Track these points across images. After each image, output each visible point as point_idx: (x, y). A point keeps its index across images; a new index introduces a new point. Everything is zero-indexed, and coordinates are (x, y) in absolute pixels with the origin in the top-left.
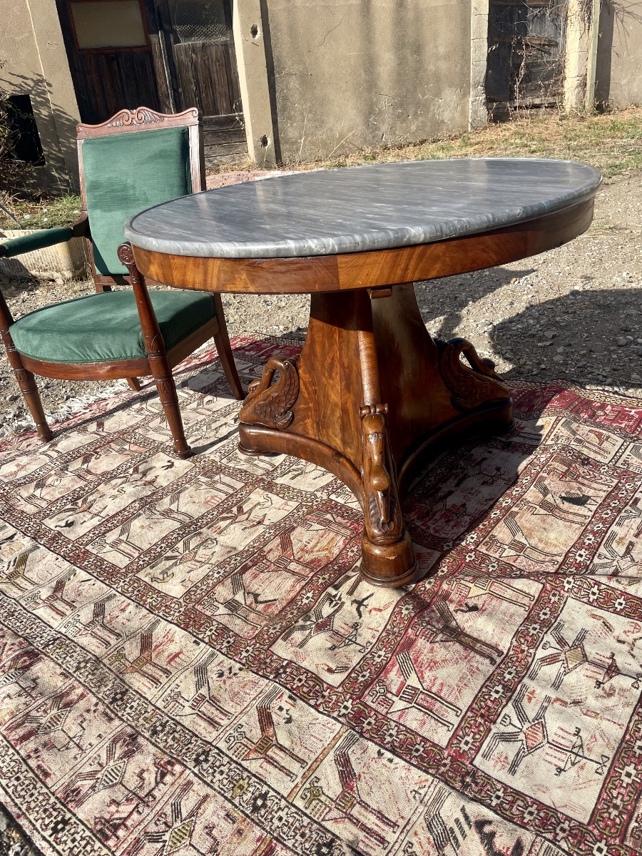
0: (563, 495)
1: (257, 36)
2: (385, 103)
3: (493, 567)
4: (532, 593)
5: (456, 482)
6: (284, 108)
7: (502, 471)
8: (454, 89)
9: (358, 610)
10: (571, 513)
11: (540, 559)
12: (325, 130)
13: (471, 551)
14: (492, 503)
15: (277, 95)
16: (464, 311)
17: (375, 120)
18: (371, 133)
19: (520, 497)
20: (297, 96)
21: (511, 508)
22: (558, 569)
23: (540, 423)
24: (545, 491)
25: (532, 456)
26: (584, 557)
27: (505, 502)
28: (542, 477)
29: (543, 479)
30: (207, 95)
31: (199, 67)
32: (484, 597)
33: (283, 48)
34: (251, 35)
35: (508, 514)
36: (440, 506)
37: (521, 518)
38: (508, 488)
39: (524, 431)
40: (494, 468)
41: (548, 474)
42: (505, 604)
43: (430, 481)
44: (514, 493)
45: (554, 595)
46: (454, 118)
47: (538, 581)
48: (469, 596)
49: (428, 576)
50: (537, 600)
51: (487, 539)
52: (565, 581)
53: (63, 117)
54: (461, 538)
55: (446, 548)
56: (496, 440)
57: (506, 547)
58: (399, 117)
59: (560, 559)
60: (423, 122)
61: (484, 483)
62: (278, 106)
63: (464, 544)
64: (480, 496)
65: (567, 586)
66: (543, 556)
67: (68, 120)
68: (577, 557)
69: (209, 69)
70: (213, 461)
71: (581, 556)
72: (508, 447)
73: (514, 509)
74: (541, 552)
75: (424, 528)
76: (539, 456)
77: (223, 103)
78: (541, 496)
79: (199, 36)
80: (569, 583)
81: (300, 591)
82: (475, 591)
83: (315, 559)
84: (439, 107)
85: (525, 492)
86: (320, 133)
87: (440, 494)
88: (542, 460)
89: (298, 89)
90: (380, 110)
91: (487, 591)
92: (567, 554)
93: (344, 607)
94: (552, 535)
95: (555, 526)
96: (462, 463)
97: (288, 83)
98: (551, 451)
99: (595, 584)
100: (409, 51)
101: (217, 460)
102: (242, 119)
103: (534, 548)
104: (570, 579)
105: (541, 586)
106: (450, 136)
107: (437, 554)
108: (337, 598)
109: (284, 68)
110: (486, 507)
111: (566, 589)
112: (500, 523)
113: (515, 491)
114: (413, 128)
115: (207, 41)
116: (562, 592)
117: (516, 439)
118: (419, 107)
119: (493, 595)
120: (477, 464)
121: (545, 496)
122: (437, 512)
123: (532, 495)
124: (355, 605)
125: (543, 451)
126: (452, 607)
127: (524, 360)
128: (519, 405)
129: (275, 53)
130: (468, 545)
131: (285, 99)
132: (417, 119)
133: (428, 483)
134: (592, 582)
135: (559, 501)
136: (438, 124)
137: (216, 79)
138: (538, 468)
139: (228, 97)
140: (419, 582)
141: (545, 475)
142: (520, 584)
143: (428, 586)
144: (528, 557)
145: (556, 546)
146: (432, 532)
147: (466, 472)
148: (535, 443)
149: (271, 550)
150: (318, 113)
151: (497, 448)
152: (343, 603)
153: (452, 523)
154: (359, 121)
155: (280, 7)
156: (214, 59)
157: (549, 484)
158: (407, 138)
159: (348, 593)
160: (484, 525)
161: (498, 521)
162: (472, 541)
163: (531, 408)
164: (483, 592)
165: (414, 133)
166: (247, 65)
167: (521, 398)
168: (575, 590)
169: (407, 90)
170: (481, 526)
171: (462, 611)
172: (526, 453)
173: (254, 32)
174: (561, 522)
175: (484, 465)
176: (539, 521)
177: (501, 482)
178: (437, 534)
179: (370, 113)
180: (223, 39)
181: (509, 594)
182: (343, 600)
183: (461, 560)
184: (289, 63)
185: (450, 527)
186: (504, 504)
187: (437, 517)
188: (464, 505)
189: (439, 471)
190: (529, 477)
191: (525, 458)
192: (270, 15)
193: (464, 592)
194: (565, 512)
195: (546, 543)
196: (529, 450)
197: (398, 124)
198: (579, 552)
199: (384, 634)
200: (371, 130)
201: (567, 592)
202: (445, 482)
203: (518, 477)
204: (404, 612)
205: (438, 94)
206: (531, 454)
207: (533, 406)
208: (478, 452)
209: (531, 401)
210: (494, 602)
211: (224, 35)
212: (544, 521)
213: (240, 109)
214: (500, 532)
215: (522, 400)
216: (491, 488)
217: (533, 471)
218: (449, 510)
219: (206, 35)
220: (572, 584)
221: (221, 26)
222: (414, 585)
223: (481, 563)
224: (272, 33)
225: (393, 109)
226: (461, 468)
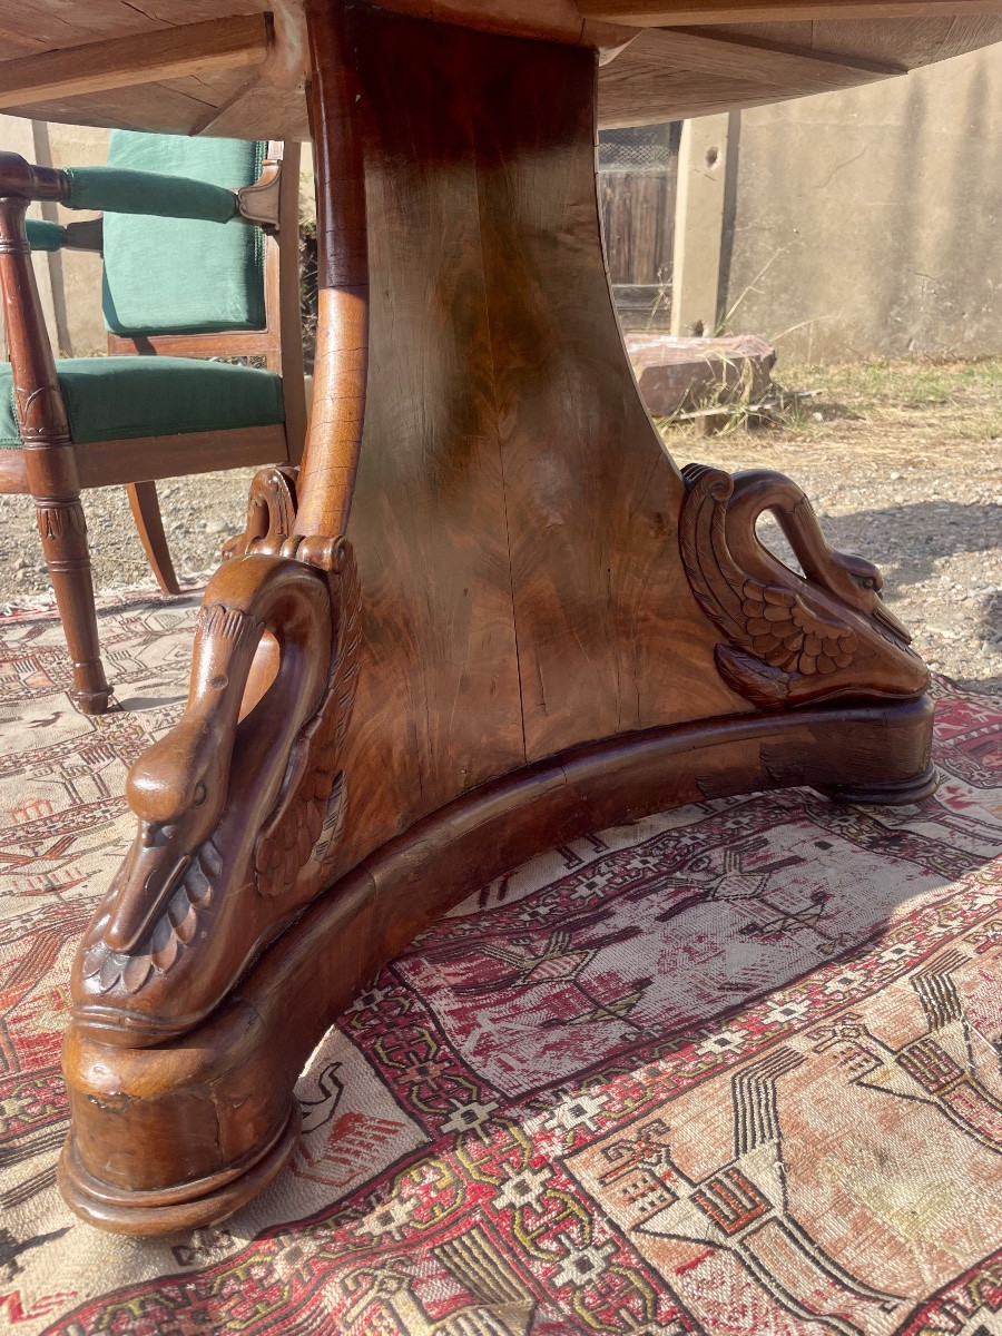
1: (715, 166)
2: (922, 288)
3: (584, 1265)
5: (667, 905)
6: (742, 281)
7: (830, 906)
11: (805, 1290)
12: (806, 322)
13: (541, 1163)
14: (738, 998)
15: (733, 259)
16: (938, 563)
17: (899, 314)
18: (889, 335)
19: (841, 1008)
21: (791, 1033)
24: (943, 1007)
25: (957, 886)
27: (784, 1009)
28: (954, 953)
29: (957, 961)
30: (618, 252)
31: (614, 208)
33: (755, 187)
34: (705, 162)
35: (769, 1057)
36: (563, 966)
37: (803, 1083)
38: (823, 965)
39: (963, 811)
40: (808, 892)
41: (980, 950)
43: (591, 886)
44: (833, 986)
49: (311, 1224)
51: (630, 1133)
55: (457, 1122)
56: (862, 817)
57: (684, 1190)
58: (944, 313)
60: (989, 327)
61: (751, 929)
62: (733, 276)
63: (532, 1125)
64: (715, 966)
66: (823, 1282)
69: (629, 213)
70: (138, 730)
72: (892, 842)
73: (799, 1044)
74: (824, 1258)
75: (449, 1023)
76: (981, 889)
77: (642, 267)
78: (920, 1020)
79: (624, 161)
85: (870, 992)
87: (599, 930)
88: (982, 900)
89: (769, 252)
90: (911, 298)
92: (921, 1309)
94: (903, 1195)
95: (936, 1153)
96: (717, 856)
97: (755, 242)
100: (979, 208)
101: (148, 728)
102: (669, 294)
103: (800, 1232)
107: (410, 1137)
109: (752, 218)
110: (706, 1010)
112: (717, 1082)
114: (969, 334)
115: (635, 170)
117: (925, 829)
118: (986, 301)
120: (761, 870)
121: (937, 1022)
122: (540, 983)
123: (892, 1008)
125: (996, 877)
128: (978, 749)
129: (741, 194)
130: (547, 1135)
131: (746, 266)
132: (979, 321)
133: (583, 891)
135: (987, 1058)
137: (638, 227)
138: (955, 924)
139: (652, 258)
141: (967, 950)
144: (750, 1265)
145: (898, 1249)
146: (468, 1045)
147: (714, 884)
148: (984, 850)
150: (799, 294)
151: (852, 840)
153: (555, 1036)
154: (870, 314)
155: (762, 123)
156: (641, 198)
157: (970, 986)
158: (954, 350)
160: (655, 1073)
161: (716, 1070)
162: (571, 1122)
165: (968, 343)
166: (690, 208)
167: (994, 732)
169: (967, 271)
170: (639, 1075)
172: (937, 871)
173: (712, 158)
174: (960, 1140)
175: (781, 878)
176: (871, 1118)
177: (808, 940)
178: (476, 1061)
179: (893, 302)
180: (662, 168)
183: (479, 1190)
184: (763, 212)
185: (538, 1047)
186: (776, 1016)
187: (529, 999)
188: (642, 984)
189: (636, 863)
190: (909, 947)
191: (928, 888)
192: (743, 134)
195: (862, 1224)
196: (953, 866)
197: (943, 326)
200: (889, 331)
202: (634, 898)
203: (877, 934)
206: (955, 877)
208: (786, 838)
211: (663, 161)
212: (891, 1122)
213: (668, 276)
214: (695, 1118)
216: (769, 949)
217: (934, 929)
218: (583, 989)
219: (634, 161)
221: (660, 149)
222: (240, 1244)
223: (546, 1232)
224: (742, 160)
225: (936, 301)
226: (707, 870)
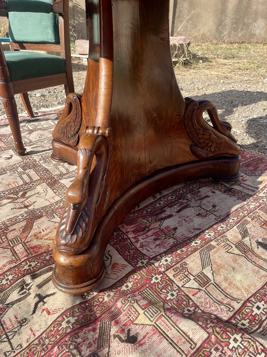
0: (260, 240)
2: (228, 21)
3: (172, 295)
4: (195, 339)
5: (178, 208)
6: (179, 17)
7: (217, 208)
8: (263, 20)
9: (36, 304)
10: (262, 259)
11: (219, 298)
12: (196, 30)
13: (160, 273)
14: (198, 232)
15: (177, 10)
16: (235, 109)
17: (221, 28)
18: (219, 35)
19: (222, 234)
20: (186, 11)
21: (211, 240)
22: (231, 318)
23: (260, 179)
24: (245, 233)
25: (245, 203)
26: (261, 310)
27: (209, 234)
28: (246, 220)
29: (247, 222)
32: (149, 328)
35: (207, 246)
36: (157, 225)
37: (216, 252)
38: (216, 223)
39: (245, 183)
40: (211, 205)
41: (252, 220)
42: (165, 343)
43: (160, 204)
44: (219, 228)
45: (217, 349)
46: (261, 33)
47: (205, 329)
48: (136, 322)
49: (110, 288)
50: (198, 349)
51: (178, 265)
52: (233, 338)
53: (78, 7)
54: (156, 258)
55: (140, 264)
56: (222, 184)
57: (192, 278)
58: (234, 29)
59: (237, 306)
60: (245, 33)
61: (199, 215)
62: (176, 15)
63: (157, 264)
64: (191, 224)
65: (232, 344)
66: (223, 296)
67: (80, 9)
68: (255, 309)
70: (35, 161)
71: (258, 308)
72: (229, 191)
73: (213, 243)
74: (223, 291)
75: (133, 240)
76: (251, 204)
78: (240, 237)
80: (235, 340)
81: (6, 271)
82: (142, 319)
83: (39, 245)
84: (255, 27)
85: (228, 230)
86: (194, 31)
87: (163, 215)
88: (251, 207)
89: (187, 8)
90: (225, 24)
91: (153, 323)
92: (245, 302)
93: (28, 298)
94: (238, 277)
95: (245, 267)
96: (189, 196)
97: (183, 5)
98: (261, 201)
99: (262, 351)
101: (38, 160)
103: (217, 286)
104: (238, 337)
105: (206, 335)
106: (257, 42)
107: (130, 268)
108: (28, 287)
110: (191, 235)
111: (230, 347)
112: (196, 253)
113: (220, 227)
114: (240, 35)
116: (226, 348)
117: (237, 187)
118: (245, 26)
119: (157, 329)
120: (200, 199)
121: (243, 237)
122: (152, 229)
123: (233, 234)
124: (37, 299)
125: (254, 200)
126: (114, 330)
127: (262, 139)
128: (248, 165)
130: (160, 266)
131: (180, 12)
132: (243, 31)
133: (158, 205)
134: (260, 347)
135: (254, 245)
136: (253, 35)
138: (246, 212)
140: (100, 292)
141: (249, 219)
142: (187, 326)
143: (106, 299)
144: (208, 293)
145: (238, 289)
146: (138, 245)
147: (189, 203)
148: (251, 193)
149: (14, 230)
150: (195, 21)
151: (220, 191)
152: (29, 294)
153: (158, 242)
154: (214, 28)
157: (250, 228)
158: (235, 40)
159: (37, 286)
160: (182, 251)
161: (196, 250)
162: (165, 263)
163: (256, 169)
164: (149, 322)
165: (239, 38)
167: (251, 161)
168: (240, 350)
169: (240, 16)
170: (179, 252)
171: (120, 339)
172: (240, 199)
175: (204, 201)
176: (231, 260)
177: (212, 217)
178: (141, 249)
179: (220, 25)
181: (172, 333)
182: (30, 291)
183: (147, 279)
185: (154, 245)
186: (207, 236)
187: (150, 233)
188: (175, 229)
189: (170, 198)
190: (236, 218)
191: (239, 203)
193: (132, 317)
194: (257, 256)
195: (230, 283)
196: (244, 197)
197: (233, 32)
198: (258, 304)
199: (36, 342)
200: (219, 33)
201: (232, 350)
202: (170, 207)
203: (228, 215)
204: (64, 325)
205: (255, 21)
206: (244, 200)
207: (258, 167)
208: (205, 191)
209: (257, 164)
210: (156, 337)
212: (235, 261)
214: (192, 261)
215: (252, 162)
216: (204, 220)
217: (241, 214)
218: (162, 230)
220: (238, 343)
222: (95, 294)
223: (163, 288)
225: (232, 25)
226: (187, 199)
